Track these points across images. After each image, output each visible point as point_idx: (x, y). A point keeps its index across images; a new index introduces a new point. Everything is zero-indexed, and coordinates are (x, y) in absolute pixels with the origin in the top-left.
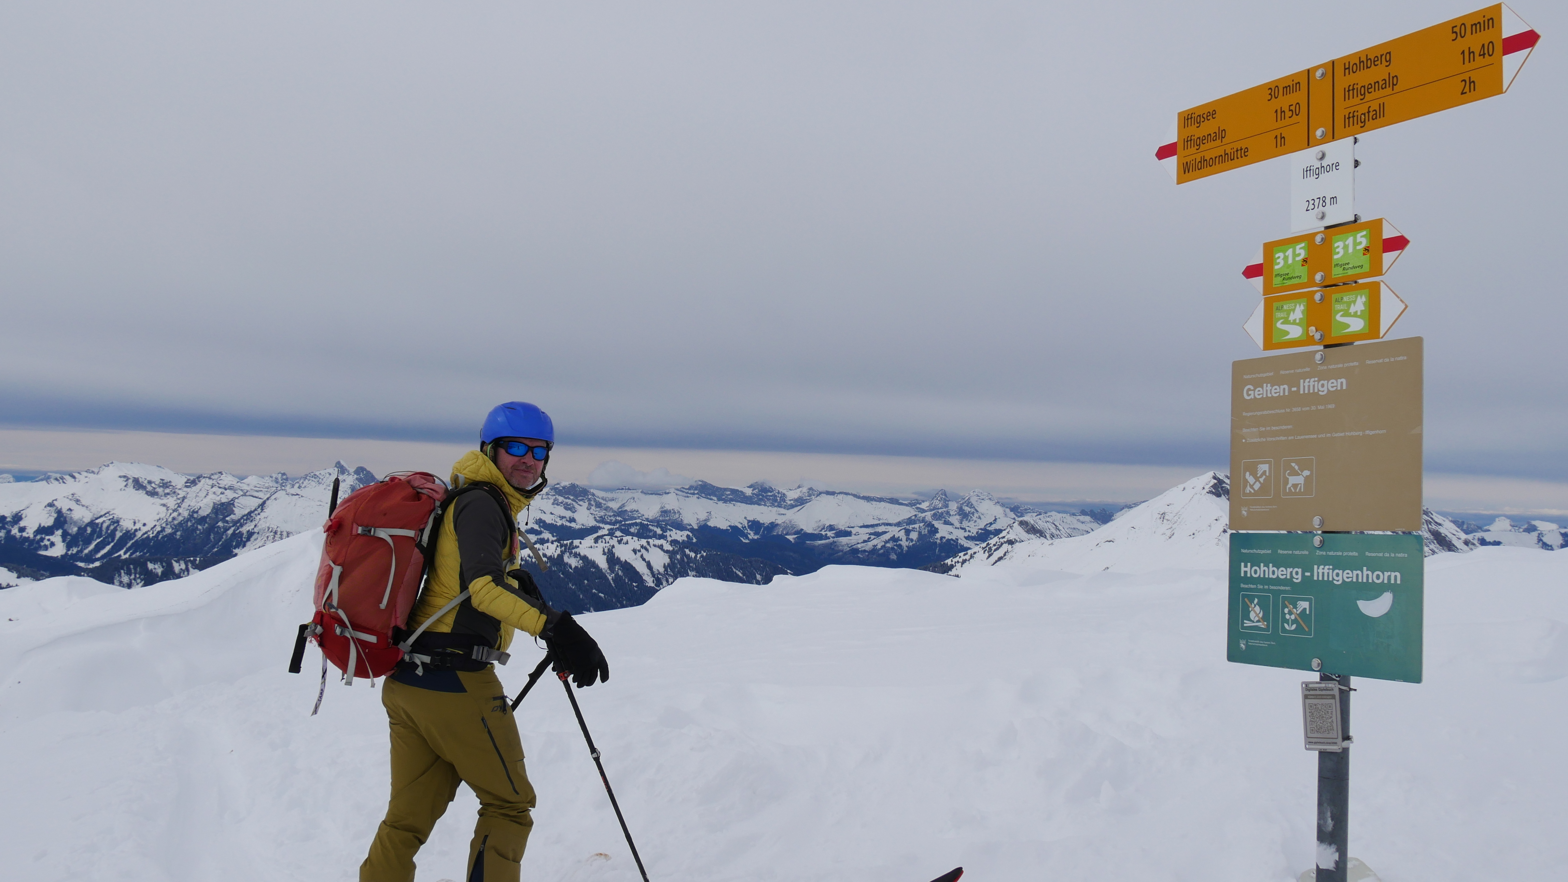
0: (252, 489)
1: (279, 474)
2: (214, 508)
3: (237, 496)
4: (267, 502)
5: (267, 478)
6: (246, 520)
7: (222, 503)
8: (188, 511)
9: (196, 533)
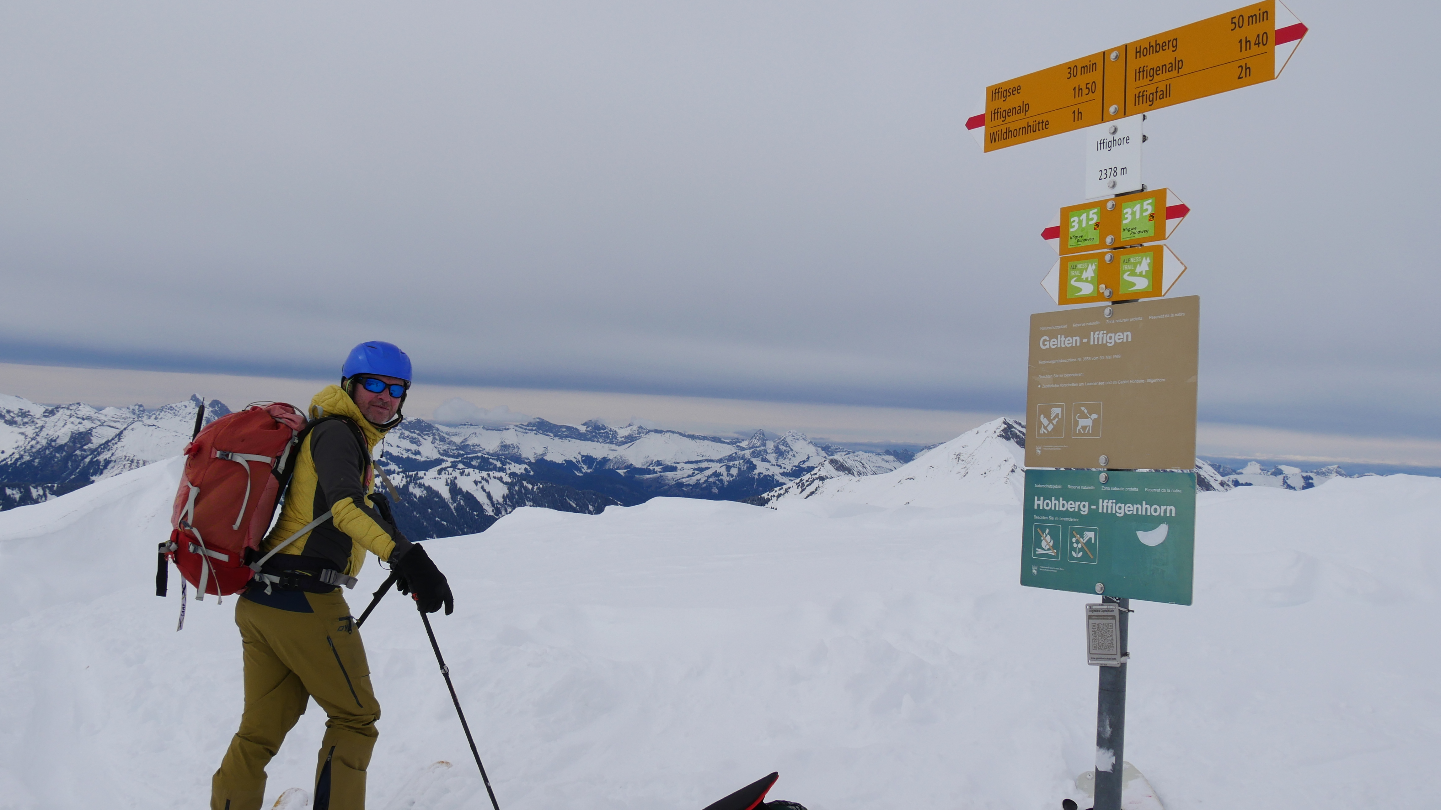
0: (109, 420)
1: (136, 405)
2: (72, 437)
3: (94, 426)
4: (125, 433)
5: (124, 410)
6: (104, 449)
7: (80, 432)
8: (46, 440)
9: (54, 460)
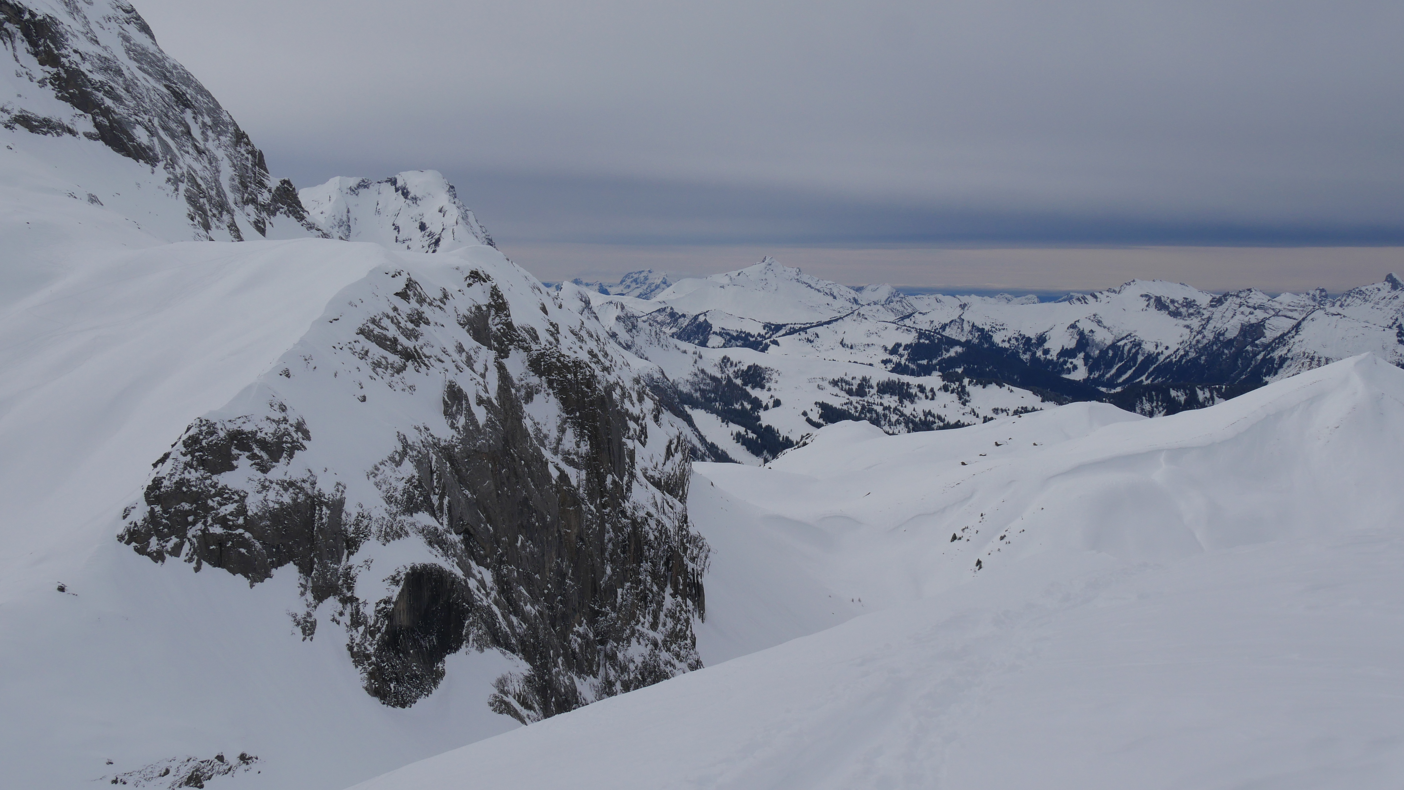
0: (1284, 309)
1: (1316, 290)
2: (1241, 329)
3: (1268, 316)
4: (1304, 324)
5: (1302, 295)
6: (1278, 344)
7: (1251, 324)
8: (1214, 333)
9: (1222, 358)
